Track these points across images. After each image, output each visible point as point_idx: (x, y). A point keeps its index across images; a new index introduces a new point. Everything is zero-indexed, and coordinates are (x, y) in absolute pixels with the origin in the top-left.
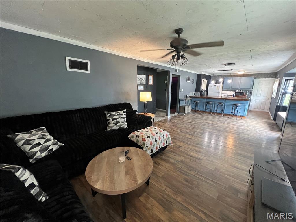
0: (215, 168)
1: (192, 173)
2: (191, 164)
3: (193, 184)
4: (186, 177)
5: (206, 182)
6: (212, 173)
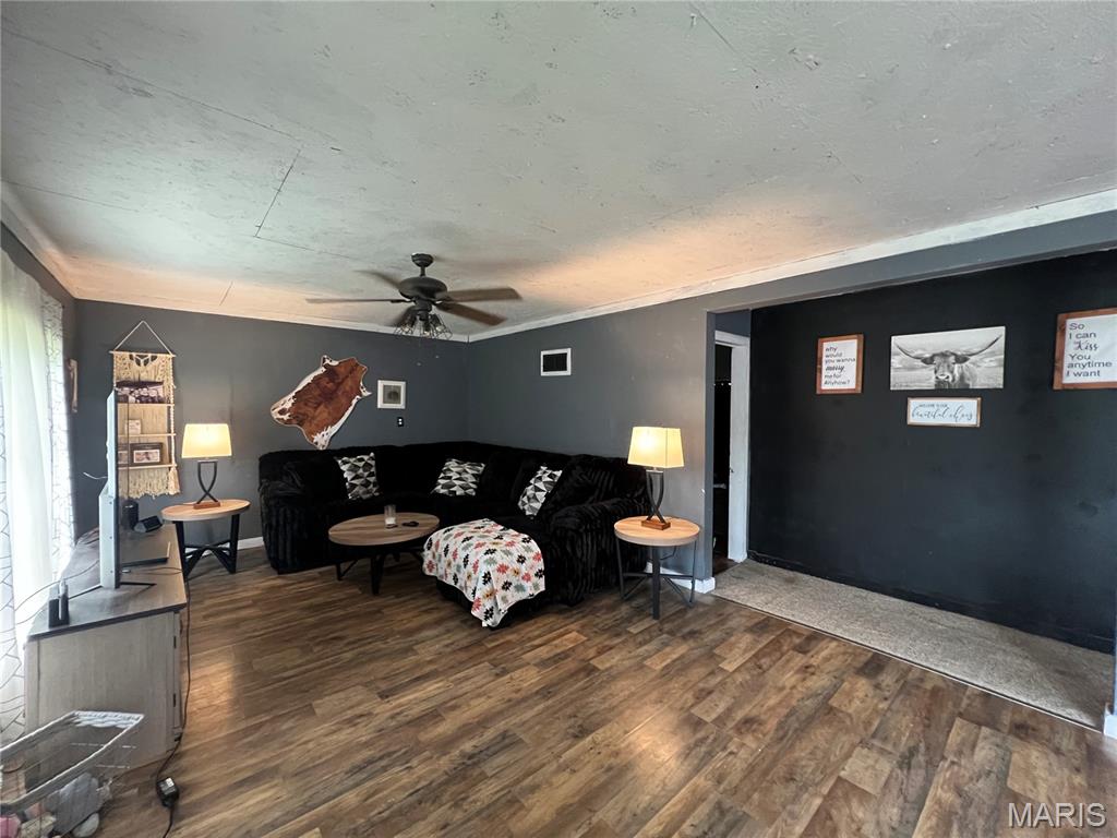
0: (317, 710)
1: (349, 655)
2: (384, 663)
3: (318, 644)
4: (346, 641)
5: (299, 666)
6: (307, 691)
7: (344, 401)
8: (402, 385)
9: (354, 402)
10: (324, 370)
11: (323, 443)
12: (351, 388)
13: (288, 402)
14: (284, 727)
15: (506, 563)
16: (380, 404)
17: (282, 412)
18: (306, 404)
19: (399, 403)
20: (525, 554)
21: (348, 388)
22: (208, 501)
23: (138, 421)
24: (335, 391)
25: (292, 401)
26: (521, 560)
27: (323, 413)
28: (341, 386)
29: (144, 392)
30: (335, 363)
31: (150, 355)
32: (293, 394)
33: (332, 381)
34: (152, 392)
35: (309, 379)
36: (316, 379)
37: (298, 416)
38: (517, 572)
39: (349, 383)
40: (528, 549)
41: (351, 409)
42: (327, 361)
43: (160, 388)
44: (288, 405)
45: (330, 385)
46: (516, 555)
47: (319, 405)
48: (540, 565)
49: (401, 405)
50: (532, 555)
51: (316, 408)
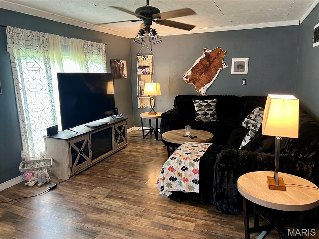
7: (213, 71)
8: (246, 60)
9: (219, 71)
10: (205, 55)
11: (203, 92)
12: (217, 64)
13: (189, 73)
14: (83, 189)
15: (174, 167)
16: (233, 72)
17: (187, 77)
18: (196, 73)
19: (244, 71)
20: (188, 167)
21: (215, 64)
22: (153, 112)
23: (143, 81)
24: (210, 65)
25: (191, 72)
26: (184, 169)
27: (203, 77)
28: (212, 64)
29: (144, 70)
30: (210, 51)
31: (146, 56)
32: (191, 69)
33: (208, 61)
34: (146, 70)
35: (198, 61)
36: (201, 61)
37: (194, 80)
38: (180, 175)
39: (216, 61)
40: (193, 165)
41: (217, 75)
42: (206, 51)
43: (148, 68)
44: (189, 74)
45: (207, 63)
46: (183, 165)
47: (202, 73)
48: (197, 177)
49: (245, 72)
50: (192, 169)
51: (201, 75)
